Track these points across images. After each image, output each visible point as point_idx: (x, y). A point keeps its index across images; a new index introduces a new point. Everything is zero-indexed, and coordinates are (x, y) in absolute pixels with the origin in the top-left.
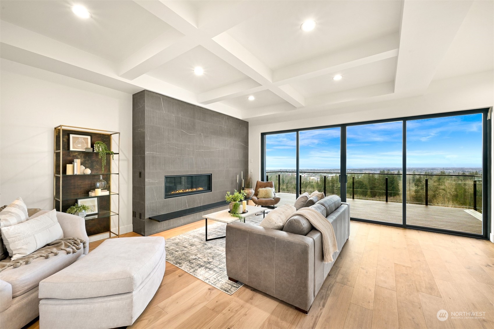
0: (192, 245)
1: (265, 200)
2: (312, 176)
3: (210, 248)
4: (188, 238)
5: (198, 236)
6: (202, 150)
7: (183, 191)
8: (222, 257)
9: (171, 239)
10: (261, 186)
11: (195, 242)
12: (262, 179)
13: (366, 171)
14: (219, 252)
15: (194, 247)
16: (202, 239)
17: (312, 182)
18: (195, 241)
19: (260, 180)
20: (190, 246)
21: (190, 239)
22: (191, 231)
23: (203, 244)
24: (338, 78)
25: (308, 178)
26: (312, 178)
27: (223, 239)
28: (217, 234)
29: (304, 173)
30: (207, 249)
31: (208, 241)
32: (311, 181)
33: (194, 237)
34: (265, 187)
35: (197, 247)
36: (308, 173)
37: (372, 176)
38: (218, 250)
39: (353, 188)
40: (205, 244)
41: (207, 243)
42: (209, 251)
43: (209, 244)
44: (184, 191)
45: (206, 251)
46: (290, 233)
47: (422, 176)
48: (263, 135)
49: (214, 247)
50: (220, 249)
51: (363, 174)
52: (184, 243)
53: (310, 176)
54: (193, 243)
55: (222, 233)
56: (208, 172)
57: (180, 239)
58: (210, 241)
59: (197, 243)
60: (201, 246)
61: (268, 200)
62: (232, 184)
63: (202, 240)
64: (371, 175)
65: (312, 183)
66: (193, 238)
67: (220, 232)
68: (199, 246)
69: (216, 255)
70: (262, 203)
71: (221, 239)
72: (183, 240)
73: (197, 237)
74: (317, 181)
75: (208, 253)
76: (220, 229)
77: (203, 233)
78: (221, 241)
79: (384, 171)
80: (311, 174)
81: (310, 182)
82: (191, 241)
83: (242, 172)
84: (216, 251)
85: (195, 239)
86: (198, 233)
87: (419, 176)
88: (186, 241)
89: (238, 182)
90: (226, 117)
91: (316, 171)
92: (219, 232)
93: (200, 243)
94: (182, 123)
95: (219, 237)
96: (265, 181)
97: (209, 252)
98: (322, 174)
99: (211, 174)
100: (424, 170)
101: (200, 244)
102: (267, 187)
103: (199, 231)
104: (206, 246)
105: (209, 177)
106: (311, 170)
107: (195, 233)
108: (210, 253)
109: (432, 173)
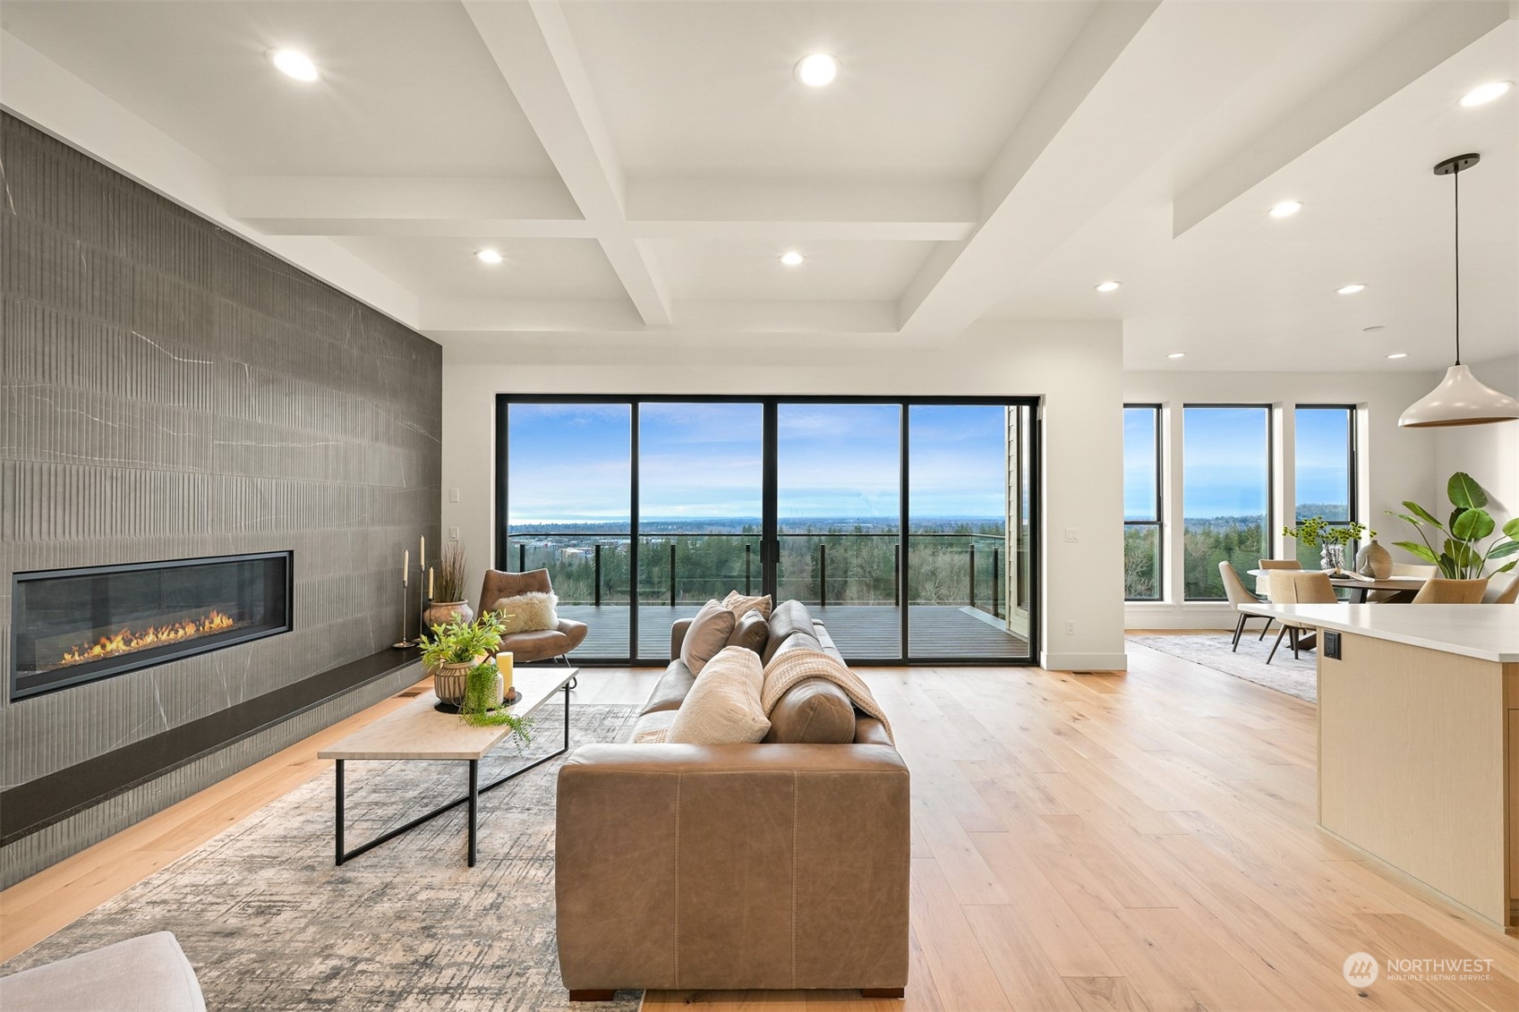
0: (266, 910)
1: (535, 640)
2: (569, 546)
3: (382, 892)
4: (212, 879)
5: (275, 852)
6: (248, 443)
7: (127, 642)
8: (471, 915)
9: (92, 919)
10: (506, 589)
11: (274, 890)
12: (501, 563)
13: (712, 528)
14: (442, 894)
15: (287, 915)
16: (309, 862)
17: (570, 565)
18: (270, 885)
19: (492, 567)
20: (261, 920)
21: (230, 881)
22: (211, 842)
23: (329, 882)
24: (792, 259)
25: (557, 553)
26: (570, 550)
27: (417, 830)
28: (373, 817)
29: (544, 537)
30: (369, 899)
31: (351, 863)
32: (566, 561)
33: (251, 864)
34: (521, 592)
35: (304, 906)
36: (557, 538)
37: (728, 541)
38: (429, 887)
39: (748, 577)
40: (345, 881)
41: (349, 874)
42: (385, 907)
43: (365, 874)
44: (134, 644)
45: (373, 913)
46: (820, 745)
47: (823, 538)
48: (502, 400)
49: (398, 879)
50: (436, 881)
51: (706, 537)
52: (210, 916)
53: (563, 545)
54: (268, 898)
55: (394, 806)
56: (272, 544)
57: (164, 902)
58: (361, 859)
59: (293, 889)
60: (325, 897)
61: (546, 639)
62: (380, 589)
63: (312, 868)
64: (724, 537)
65: (570, 569)
66: (250, 870)
67: (384, 804)
68: (315, 902)
69: (438, 917)
70: (525, 652)
71: (411, 835)
72: (190, 899)
73: (273, 861)
74: (587, 561)
75: (384, 920)
76: (374, 791)
77: (295, 833)
78: (420, 843)
79: (750, 528)
80: (565, 539)
81: (563, 565)
82: (243, 890)
83: (423, 539)
84: (423, 896)
85: (268, 873)
86: (265, 839)
87: (818, 538)
88: (211, 899)
89: (406, 579)
90: (356, 310)
91: (583, 530)
92: (376, 804)
93: (306, 883)
94: (137, 297)
95: (398, 826)
96: (513, 572)
97: (391, 913)
98: (598, 538)
99: (291, 553)
100: (826, 524)
101: (313, 888)
102: (529, 593)
103: (261, 825)
104: (352, 890)
105: (281, 569)
106: (567, 527)
107: (239, 845)
108: (400, 918)
109: (840, 531)
